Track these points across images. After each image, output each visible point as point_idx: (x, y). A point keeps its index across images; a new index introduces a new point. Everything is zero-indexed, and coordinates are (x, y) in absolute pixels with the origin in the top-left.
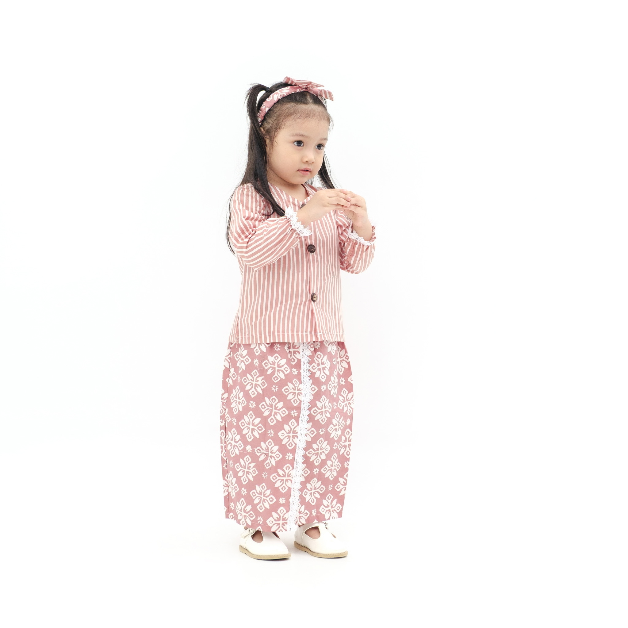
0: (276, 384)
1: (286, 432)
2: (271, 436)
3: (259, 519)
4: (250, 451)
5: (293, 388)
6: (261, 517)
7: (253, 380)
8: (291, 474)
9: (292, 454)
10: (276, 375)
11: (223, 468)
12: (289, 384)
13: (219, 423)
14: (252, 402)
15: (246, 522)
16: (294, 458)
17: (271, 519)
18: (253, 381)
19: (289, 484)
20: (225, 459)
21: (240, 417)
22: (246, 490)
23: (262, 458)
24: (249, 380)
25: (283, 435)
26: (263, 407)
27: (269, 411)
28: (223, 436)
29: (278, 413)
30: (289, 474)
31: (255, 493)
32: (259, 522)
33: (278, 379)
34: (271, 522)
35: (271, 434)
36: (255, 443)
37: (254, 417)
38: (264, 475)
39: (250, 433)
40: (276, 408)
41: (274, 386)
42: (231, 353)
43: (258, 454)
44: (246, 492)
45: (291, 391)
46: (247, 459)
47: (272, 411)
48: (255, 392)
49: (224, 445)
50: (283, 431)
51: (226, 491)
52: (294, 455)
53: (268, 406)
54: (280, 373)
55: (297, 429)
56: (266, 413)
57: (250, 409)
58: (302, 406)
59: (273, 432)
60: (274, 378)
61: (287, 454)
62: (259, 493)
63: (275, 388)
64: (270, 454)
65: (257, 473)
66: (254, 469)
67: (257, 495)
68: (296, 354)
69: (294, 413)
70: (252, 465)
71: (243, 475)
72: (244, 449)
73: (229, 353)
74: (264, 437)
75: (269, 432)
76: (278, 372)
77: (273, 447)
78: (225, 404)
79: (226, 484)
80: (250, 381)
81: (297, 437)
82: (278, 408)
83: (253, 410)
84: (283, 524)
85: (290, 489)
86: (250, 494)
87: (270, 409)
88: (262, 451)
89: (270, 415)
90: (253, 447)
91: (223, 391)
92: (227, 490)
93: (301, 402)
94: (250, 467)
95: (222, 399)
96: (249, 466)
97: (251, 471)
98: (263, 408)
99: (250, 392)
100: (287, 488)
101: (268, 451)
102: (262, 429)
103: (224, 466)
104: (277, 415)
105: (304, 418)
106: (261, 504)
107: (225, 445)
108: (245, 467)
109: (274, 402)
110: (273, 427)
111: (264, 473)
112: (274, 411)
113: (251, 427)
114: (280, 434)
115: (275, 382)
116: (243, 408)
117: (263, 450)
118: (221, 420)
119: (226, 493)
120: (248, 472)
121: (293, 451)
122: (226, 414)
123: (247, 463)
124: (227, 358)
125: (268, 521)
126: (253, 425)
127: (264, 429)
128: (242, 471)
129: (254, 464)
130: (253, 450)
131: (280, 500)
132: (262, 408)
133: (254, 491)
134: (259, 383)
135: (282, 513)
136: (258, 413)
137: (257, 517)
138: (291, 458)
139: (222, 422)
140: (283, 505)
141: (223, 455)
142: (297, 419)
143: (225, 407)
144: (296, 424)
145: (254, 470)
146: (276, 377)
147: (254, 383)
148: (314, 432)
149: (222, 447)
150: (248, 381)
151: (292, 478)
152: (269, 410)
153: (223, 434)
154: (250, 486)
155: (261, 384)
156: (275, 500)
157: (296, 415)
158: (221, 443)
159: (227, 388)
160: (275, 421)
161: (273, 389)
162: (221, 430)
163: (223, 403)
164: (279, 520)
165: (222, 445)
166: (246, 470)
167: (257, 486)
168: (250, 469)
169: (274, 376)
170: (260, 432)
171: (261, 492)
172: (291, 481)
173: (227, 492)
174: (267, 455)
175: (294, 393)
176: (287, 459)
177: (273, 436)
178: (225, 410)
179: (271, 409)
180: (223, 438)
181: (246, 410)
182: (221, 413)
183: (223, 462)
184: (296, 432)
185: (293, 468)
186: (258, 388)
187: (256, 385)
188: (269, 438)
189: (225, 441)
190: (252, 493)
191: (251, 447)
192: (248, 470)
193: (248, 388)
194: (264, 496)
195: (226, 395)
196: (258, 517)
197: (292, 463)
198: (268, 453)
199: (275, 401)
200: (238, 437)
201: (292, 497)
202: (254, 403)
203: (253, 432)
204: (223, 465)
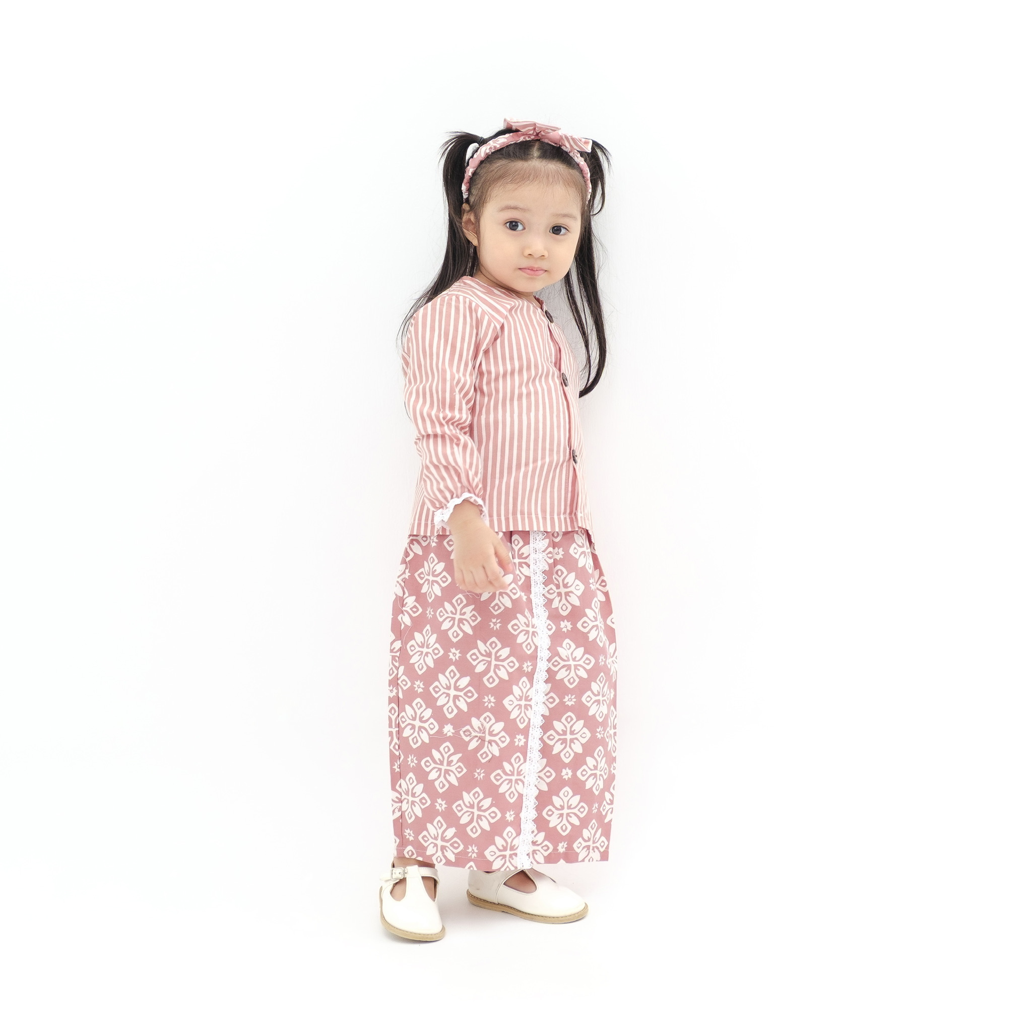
0: (497, 617)
1: (517, 699)
2: (489, 706)
3: (470, 850)
4: (452, 735)
5: (525, 623)
6: (474, 845)
7: (454, 612)
8: (522, 770)
9: (523, 736)
10: (496, 601)
11: (392, 770)
12: (519, 616)
13: (386, 693)
14: (453, 650)
15: (445, 857)
16: (526, 743)
17: (492, 848)
18: (456, 614)
19: (520, 787)
20: (397, 753)
21: (430, 676)
22: (444, 802)
23: (473, 745)
24: (447, 612)
25: (511, 703)
26: (474, 657)
27: (484, 664)
28: (393, 715)
29: (501, 667)
30: (519, 770)
31: (461, 806)
32: (470, 855)
33: (499, 608)
34: (493, 853)
35: (490, 702)
36: (461, 720)
37: (458, 675)
38: (478, 773)
39: (451, 703)
40: (497, 659)
41: (494, 620)
42: (407, 571)
43: (467, 739)
44: (444, 806)
45: (521, 628)
46: (446, 749)
47: (490, 663)
48: (459, 632)
49: (394, 730)
50: (511, 697)
51: (396, 810)
52: (527, 737)
53: (482, 655)
54: (503, 598)
55: (531, 693)
56: (480, 668)
57: (451, 662)
58: (539, 654)
59: (492, 699)
60: (493, 608)
61: (517, 736)
62: (468, 805)
63: (495, 624)
64: (488, 738)
65: (465, 770)
66: (460, 764)
67: (465, 809)
68: (523, 567)
69: (527, 667)
70: (455, 758)
71: (439, 776)
72: (440, 732)
73: (402, 572)
74: (477, 709)
75: (486, 700)
76: (500, 597)
77: (494, 724)
78: (397, 659)
79: (397, 797)
80: (450, 615)
81: (531, 706)
82: (500, 658)
83: (456, 664)
84: (511, 856)
85: (521, 796)
86: (452, 809)
87: (487, 661)
88: (474, 734)
89: (486, 671)
90: (457, 727)
91: (394, 638)
92: (399, 807)
93: (536, 647)
94: (452, 761)
95: (392, 651)
96: (450, 759)
97: (453, 768)
98: (474, 660)
99: (450, 633)
100: (516, 795)
101: (484, 733)
102: (473, 695)
103: (395, 767)
104: (500, 670)
105: (541, 675)
106: (475, 824)
107: (397, 729)
108: (442, 763)
109: (493, 649)
110: (492, 691)
111: (478, 771)
112: (494, 663)
113: (453, 692)
114: (506, 702)
115: (496, 613)
116: (436, 661)
117: (477, 731)
118: (390, 686)
119: (398, 814)
120: (447, 772)
121: (526, 732)
122: (399, 676)
123: (446, 756)
124: (400, 580)
125: (487, 853)
126: (457, 688)
127: (476, 696)
128: (436, 769)
129: (460, 755)
130: (457, 733)
131: (508, 815)
132: (472, 659)
133: (460, 802)
134: (467, 616)
135: (509, 838)
136: (465, 668)
137: (466, 847)
138: (522, 743)
139: (391, 691)
140: (511, 824)
141: (394, 747)
142: (531, 676)
143: (397, 664)
144: (529, 686)
145: (460, 767)
146: (497, 604)
147: (458, 617)
148: (554, 700)
149: (391, 734)
150: (446, 615)
151: (524, 777)
152: (485, 662)
153: (393, 712)
154: (453, 795)
155: (470, 618)
156: (499, 815)
157: (530, 670)
158: (390, 726)
159: (400, 633)
160: (497, 681)
161: (492, 625)
162: (389, 704)
163: (393, 658)
164: (505, 849)
165: (391, 730)
166: (444, 768)
167: (465, 794)
168: (452, 764)
169: (493, 605)
170: (469, 700)
171: (472, 803)
172: (523, 783)
173: (399, 811)
174: (482, 739)
175: (527, 632)
176: (516, 744)
177: (493, 705)
178: (397, 669)
179: (489, 659)
180: (393, 718)
181: (442, 664)
182: (390, 675)
183: (393, 758)
184: (529, 698)
185: (525, 761)
186: (464, 624)
187: (461, 621)
188: (487, 709)
189: (397, 722)
190: (456, 807)
191: (452, 727)
192: (448, 768)
193: (446, 626)
194: (479, 809)
195: (398, 645)
196: (469, 846)
197: (524, 750)
198: (484, 735)
199: (496, 646)
200: (428, 713)
201: (524, 809)
202: (457, 652)
203: (457, 700)
204: (392, 764)
